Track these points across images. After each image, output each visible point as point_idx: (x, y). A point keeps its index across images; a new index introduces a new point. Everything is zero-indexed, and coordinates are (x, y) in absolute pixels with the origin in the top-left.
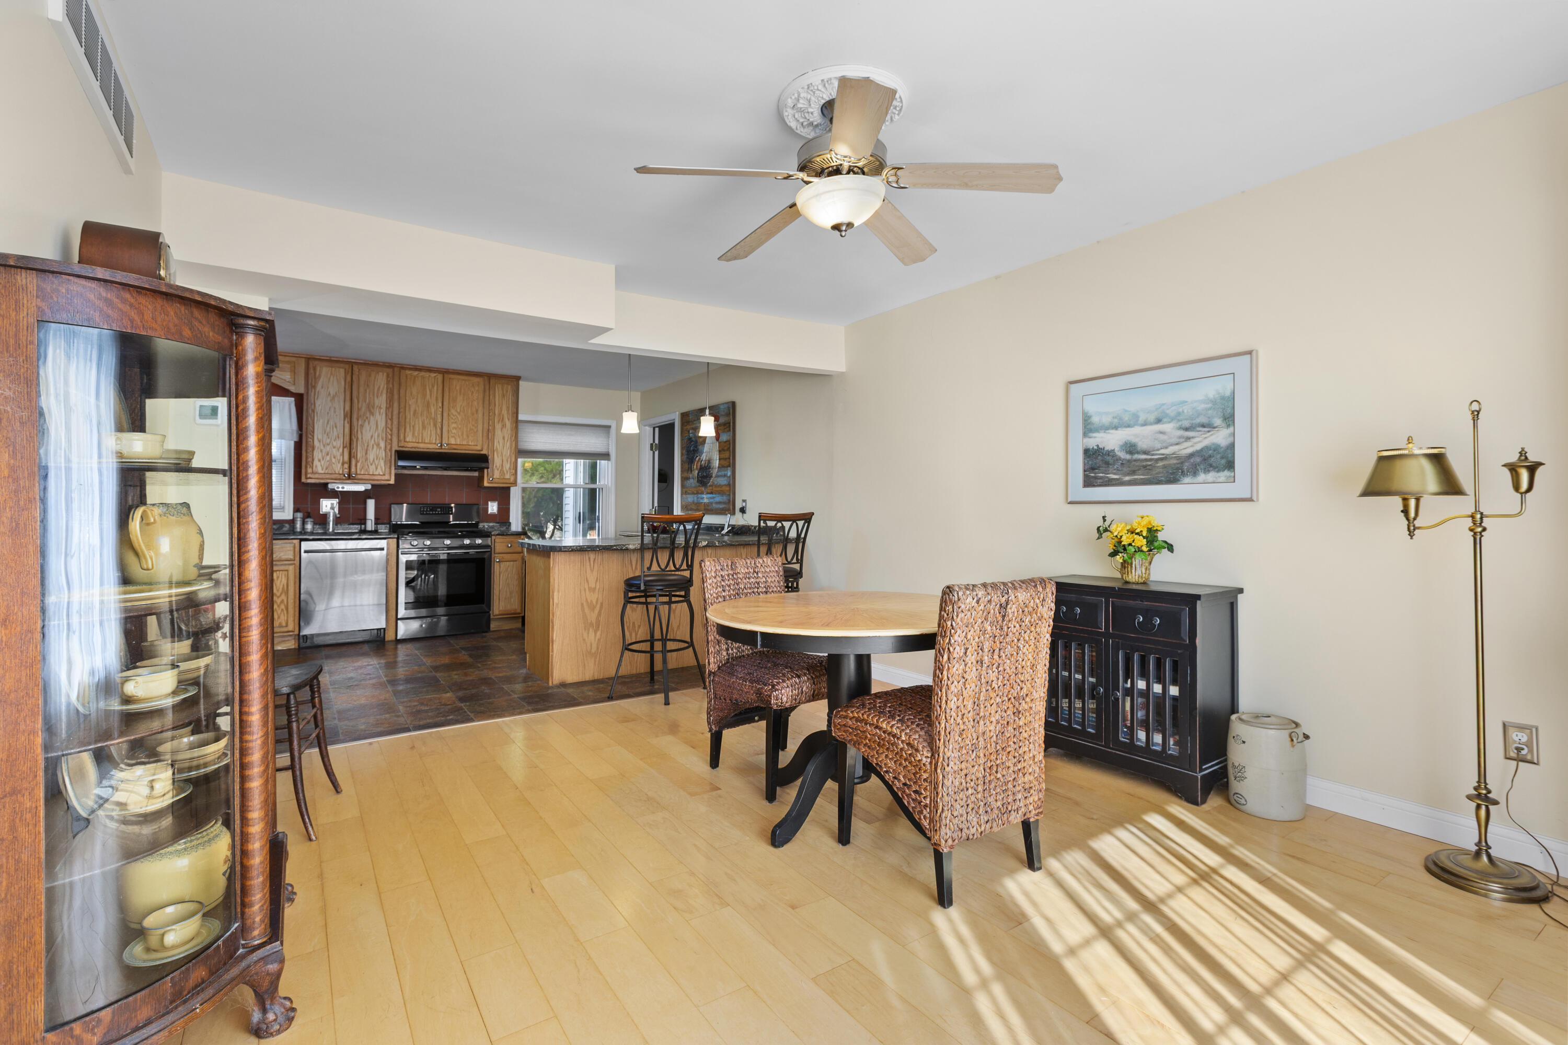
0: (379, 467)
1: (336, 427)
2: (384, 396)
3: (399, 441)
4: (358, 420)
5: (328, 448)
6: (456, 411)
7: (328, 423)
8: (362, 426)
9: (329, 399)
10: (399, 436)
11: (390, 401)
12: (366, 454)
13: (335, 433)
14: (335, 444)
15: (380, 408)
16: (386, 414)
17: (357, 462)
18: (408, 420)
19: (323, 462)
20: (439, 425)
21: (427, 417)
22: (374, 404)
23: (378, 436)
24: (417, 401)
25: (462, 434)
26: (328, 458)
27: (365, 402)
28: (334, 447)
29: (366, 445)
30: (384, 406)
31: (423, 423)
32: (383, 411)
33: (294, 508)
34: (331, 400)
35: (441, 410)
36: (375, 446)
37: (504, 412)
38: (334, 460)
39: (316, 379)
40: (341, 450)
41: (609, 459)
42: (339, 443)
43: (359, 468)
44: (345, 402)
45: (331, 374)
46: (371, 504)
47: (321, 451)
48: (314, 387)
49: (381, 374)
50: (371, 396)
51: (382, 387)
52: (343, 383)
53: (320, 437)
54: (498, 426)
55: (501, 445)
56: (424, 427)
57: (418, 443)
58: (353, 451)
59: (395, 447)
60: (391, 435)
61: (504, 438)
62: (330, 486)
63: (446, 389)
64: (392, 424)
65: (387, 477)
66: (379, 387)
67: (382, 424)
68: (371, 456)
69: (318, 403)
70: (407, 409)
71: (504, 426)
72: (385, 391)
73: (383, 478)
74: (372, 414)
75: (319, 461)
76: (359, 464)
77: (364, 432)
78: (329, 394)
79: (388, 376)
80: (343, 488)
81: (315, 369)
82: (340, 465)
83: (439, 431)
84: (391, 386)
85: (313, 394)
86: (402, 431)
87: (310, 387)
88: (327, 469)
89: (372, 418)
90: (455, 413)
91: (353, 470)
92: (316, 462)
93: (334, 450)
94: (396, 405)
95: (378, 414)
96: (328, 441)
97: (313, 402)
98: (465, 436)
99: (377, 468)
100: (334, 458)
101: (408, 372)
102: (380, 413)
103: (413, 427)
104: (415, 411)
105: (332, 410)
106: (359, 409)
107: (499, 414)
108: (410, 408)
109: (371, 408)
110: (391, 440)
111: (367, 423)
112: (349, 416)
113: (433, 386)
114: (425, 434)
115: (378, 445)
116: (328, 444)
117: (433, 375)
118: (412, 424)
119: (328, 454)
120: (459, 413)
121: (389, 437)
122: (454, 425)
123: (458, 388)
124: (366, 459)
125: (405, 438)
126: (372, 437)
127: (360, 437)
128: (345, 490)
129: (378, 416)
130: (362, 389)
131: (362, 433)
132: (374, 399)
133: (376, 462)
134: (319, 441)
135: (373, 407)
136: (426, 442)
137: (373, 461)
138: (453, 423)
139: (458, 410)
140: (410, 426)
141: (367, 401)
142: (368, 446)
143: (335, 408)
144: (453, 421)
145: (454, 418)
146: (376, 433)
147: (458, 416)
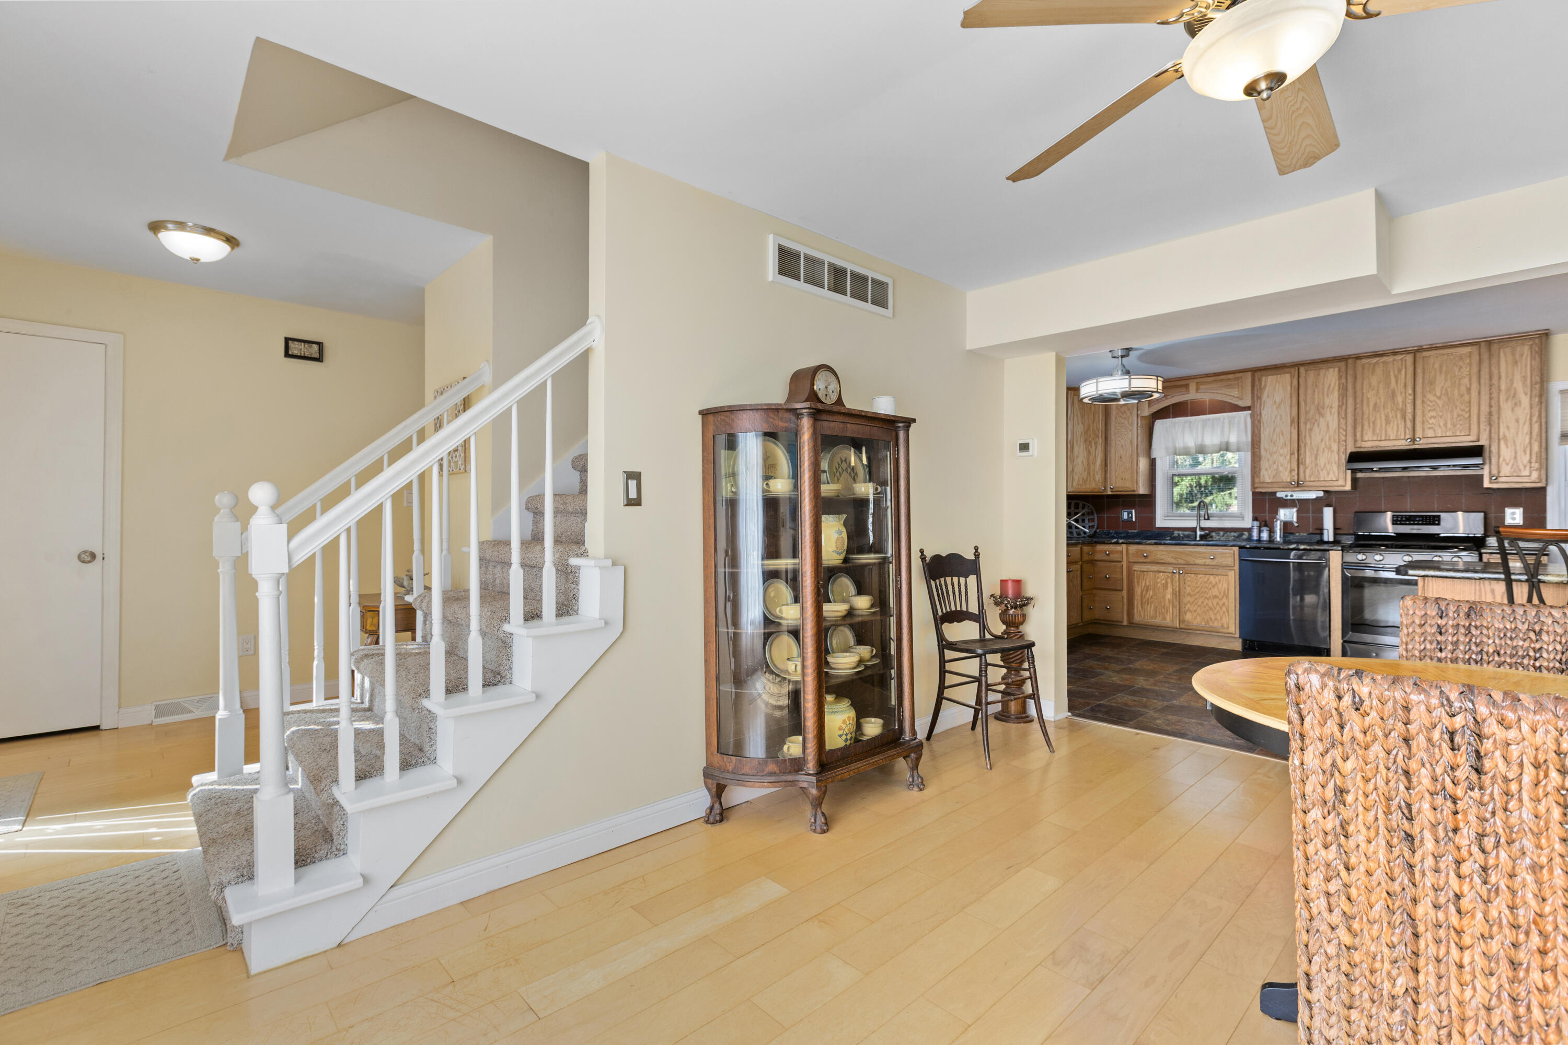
0: (1331, 472)
1: (1282, 434)
2: (1336, 394)
3: (1355, 441)
4: (1306, 424)
5: (1275, 457)
6: (1435, 395)
7: (1274, 432)
8: (1311, 430)
9: (1275, 407)
10: (1355, 435)
11: (1343, 396)
12: (1316, 459)
13: (1282, 441)
14: (1281, 451)
15: (1331, 407)
16: (1339, 413)
17: (1306, 468)
18: (1366, 416)
19: (1270, 471)
20: (1409, 416)
21: (1392, 410)
22: (1324, 404)
23: (1330, 439)
24: (1378, 392)
25: (1445, 425)
26: (1275, 466)
27: (1313, 403)
28: (1281, 455)
29: (1315, 450)
30: (1336, 405)
31: (1387, 417)
32: (1335, 410)
33: (1253, 517)
34: (1277, 408)
35: (1411, 397)
36: (1326, 451)
37: (1518, 384)
38: (1281, 469)
39: (1261, 390)
40: (1288, 457)
42: (1286, 451)
43: (1308, 474)
44: (1291, 406)
45: (1277, 381)
46: (1328, 513)
47: (1268, 460)
48: (1259, 398)
49: (1331, 370)
50: (1321, 396)
51: (1333, 384)
52: (1289, 388)
53: (1267, 446)
54: (1506, 407)
55: (1512, 430)
56: (1388, 422)
57: (1380, 440)
58: (1301, 457)
59: (1351, 449)
60: (1346, 436)
61: (1517, 421)
62: (1278, 495)
63: (1419, 371)
64: (1346, 424)
65: (1341, 482)
66: (1330, 385)
67: (1334, 425)
68: (1322, 460)
69: (1264, 413)
70: (1365, 403)
71: (1517, 404)
72: (1337, 388)
73: (1335, 483)
74: (1322, 415)
75: (1266, 470)
76: (1308, 471)
77: (1313, 436)
78: (1275, 401)
79: (1339, 371)
80: (1292, 496)
81: (1260, 380)
82: (1287, 473)
83: (1409, 424)
84: (1344, 381)
85: (1258, 405)
86: (1359, 429)
87: (1255, 398)
88: (1273, 478)
89: (1322, 420)
90: (1433, 398)
91: (1302, 477)
92: (1263, 472)
93: (1281, 459)
94: (1350, 401)
95: (1328, 413)
96: (1275, 449)
97: (1258, 412)
98: (1449, 425)
99: (1328, 474)
100: (1282, 466)
101: (1364, 361)
102: (1331, 412)
103: (1374, 423)
104: (1375, 405)
105: (1279, 417)
106: (1306, 413)
107: (1508, 390)
108: (1368, 402)
109: (1320, 410)
110: (1345, 441)
111: (1316, 425)
112: (1297, 422)
113: (1400, 371)
114: (1389, 430)
115: (1330, 448)
116: (1275, 453)
117: (1399, 357)
118: (1372, 419)
119: (1274, 463)
120: (1439, 398)
121: (1343, 438)
122: (1432, 413)
123: (1437, 366)
124: (1316, 465)
125: (1362, 436)
126: (1322, 440)
127: (1308, 441)
128: (1294, 498)
129: (1329, 417)
130: (1309, 391)
131: (1310, 437)
132: (1324, 399)
133: (1328, 467)
134: (1266, 450)
135: (1323, 408)
136: (1391, 438)
137: (1325, 465)
138: (1429, 411)
139: (1438, 394)
140: (1369, 423)
141: (1316, 402)
142: (1318, 450)
143: (1281, 416)
144: (1429, 408)
145: (1431, 404)
146: (1328, 435)
147: (1438, 401)
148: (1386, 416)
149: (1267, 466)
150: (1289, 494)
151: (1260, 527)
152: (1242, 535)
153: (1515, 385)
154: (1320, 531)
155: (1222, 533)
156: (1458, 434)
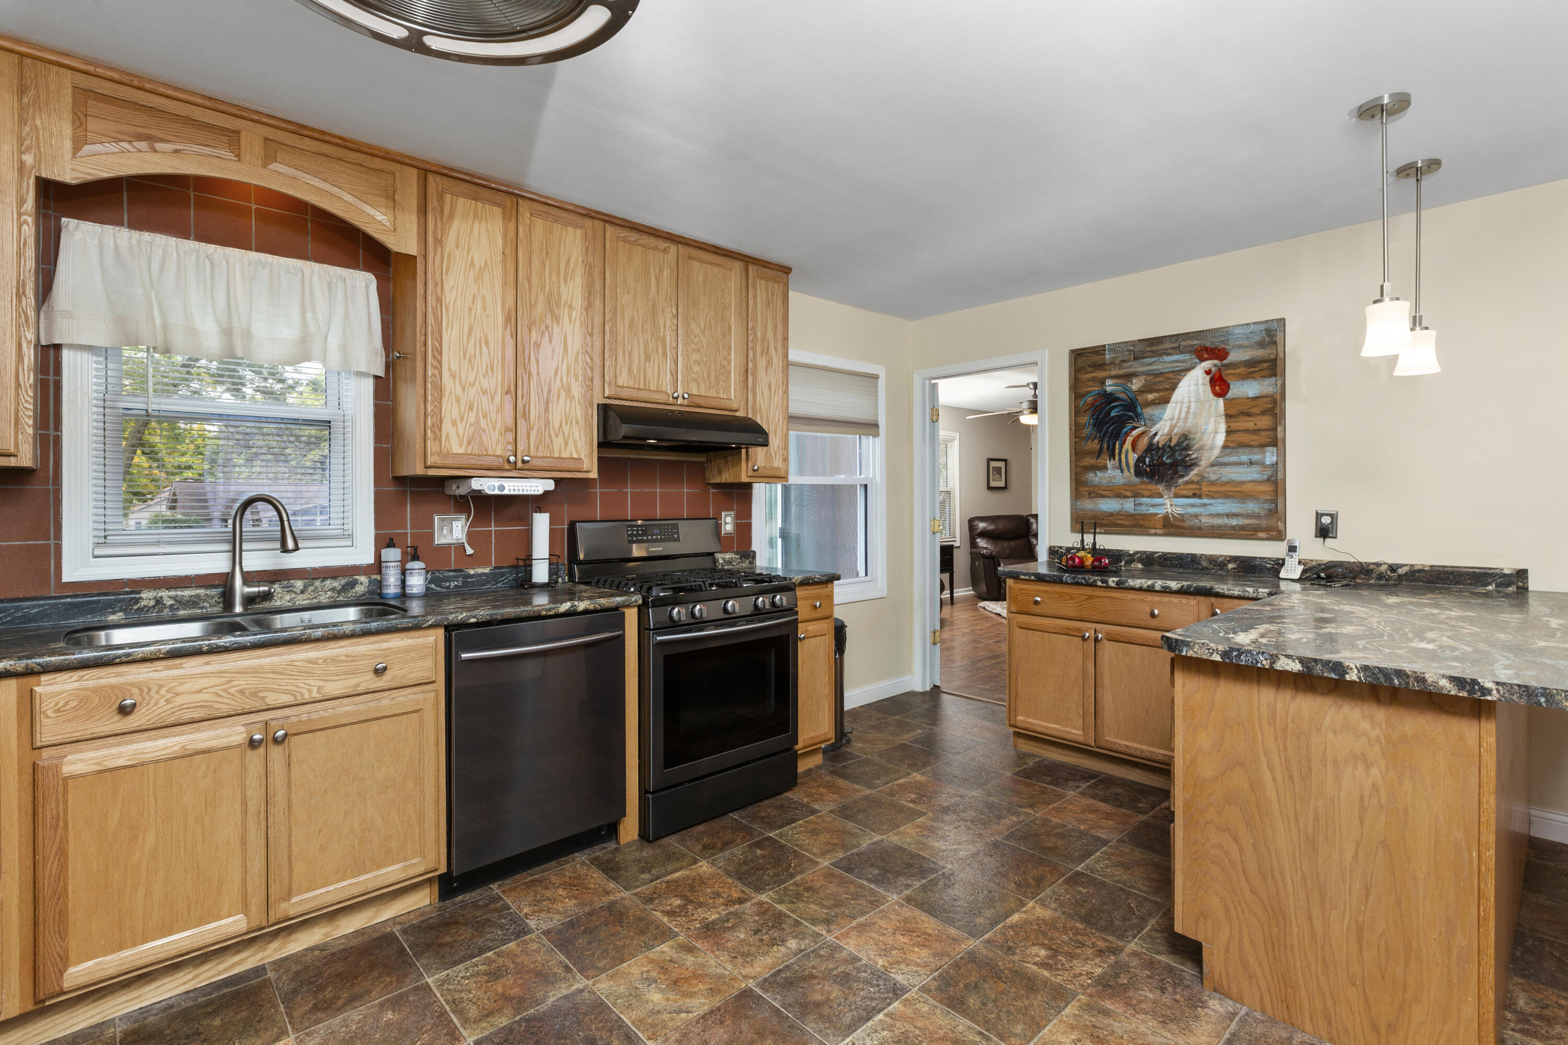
0: (571, 442)
1: (487, 344)
2: (578, 280)
3: (604, 382)
4: (529, 330)
5: (472, 393)
6: (699, 326)
7: (470, 334)
8: (538, 345)
9: (472, 275)
10: (604, 372)
11: (589, 293)
12: (544, 410)
13: (486, 359)
14: (485, 385)
15: (571, 307)
16: (583, 322)
17: (528, 427)
18: (620, 339)
19: (461, 427)
20: (672, 353)
21: (652, 336)
22: (559, 296)
23: (568, 372)
24: (635, 300)
25: (709, 377)
26: (472, 417)
27: (543, 287)
28: (484, 392)
29: (546, 391)
30: (578, 303)
32: (576, 313)
33: (378, 538)
34: (476, 280)
35: (674, 321)
36: (563, 394)
37: (770, 335)
38: (483, 423)
39: (446, 226)
40: (498, 399)
41: (876, 435)
42: (492, 383)
43: (532, 443)
44: (503, 285)
45: (476, 215)
46: (541, 523)
47: (458, 400)
48: (440, 243)
49: (572, 230)
50: (554, 279)
51: (572, 260)
52: (500, 241)
53: (454, 367)
54: (762, 363)
55: (766, 401)
56: (648, 358)
57: (638, 389)
58: (522, 402)
59: (599, 399)
60: (591, 369)
61: (769, 387)
62: (473, 485)
63: (683, 279)
64: (592, 344)
65: (582, 463)
66: (569, 260)
67: (574, 343)
68: (556, 415)
69: (452, 282)
70: (619, 312)
71: (769, 363)
72: (579, 270)
73: (576, 465)
74: (557, 319)
75: (454, 423)
76: (533, 434)
77: (541, 359)
78: (472, 263)
79: (583, 237)
80: (502, 488)
81: (444, 199)
82: (494, 435)
83: (671, 367)
84: (589, 259)
85: (438, 258)
86: (609, 362)
87: (430, 240)
88: (469, 443)
89: (556, 329)
90: (697, 331)
91: (520, 446)
92: (447, 427)
93: (484, 399)
94: (598, 303)
95: (566, 318)
96: (471, 377)
97: (438, 279)
98: (712, 380)
99: (566, 444)
100: (485, 417)
101: (620, 233)
102: (570, 317)
103: (630, 355)
104: (632, 320)
105: (479, 303)
106: (532, 306)
107: (763, 339)
108: (623, 313)
109: (553, 304)
110: (592, 379)
111: (546, 339)
112: (514, 321)
113: (661, 271)
114: (649, 371)
115: (568, 391)
116: (471, 385)
117: (660, 244)
118: (627, 345)
119: (470, 409)
120: (703, 332)
121: (588, 373)
122: (695, 356)
123: (701, 279)
124: (547, 423)
125: (614, 376)
126: (557, 371)
127: (534, 370)
128: (506, 492)
129: (567, 326)
130: (536, 262)
131: (537, 361)
132: (559, 287)
133: (566, 429)
134: (453, 376)
135: (558, 307)
136: (652, 388)
137: (561, 426)
138: (693, 350)
139: (702, 325)
140: (624, 353)
141: (547, 288)
142: (549, 392)
143: (484, 299)
144: (694, 346)
145: (695, 341)
146: (565, 365)
147: (702, 337)
148: (645, 347)
149: (455, 414)
150: (496, 483)
151: (403, 562)
152: (353, 584)
153: (768, 335)
154: (527, 561)
155: (299, 584)
156: (721, 396)
